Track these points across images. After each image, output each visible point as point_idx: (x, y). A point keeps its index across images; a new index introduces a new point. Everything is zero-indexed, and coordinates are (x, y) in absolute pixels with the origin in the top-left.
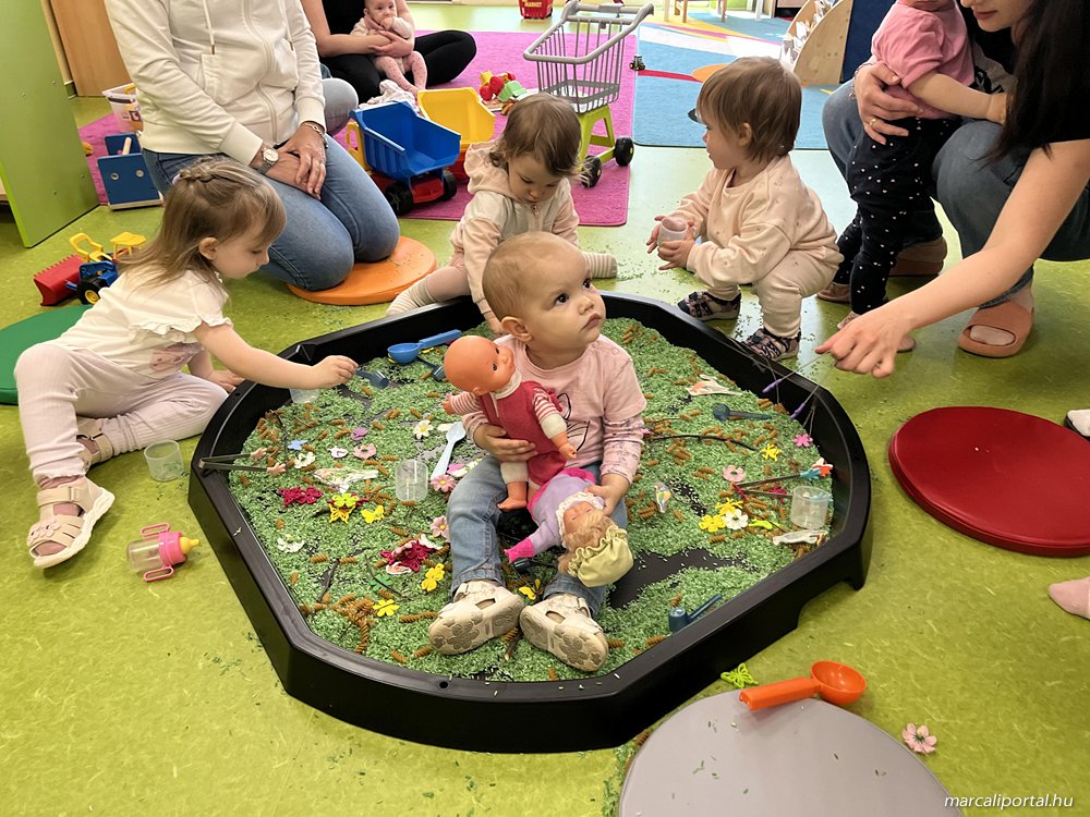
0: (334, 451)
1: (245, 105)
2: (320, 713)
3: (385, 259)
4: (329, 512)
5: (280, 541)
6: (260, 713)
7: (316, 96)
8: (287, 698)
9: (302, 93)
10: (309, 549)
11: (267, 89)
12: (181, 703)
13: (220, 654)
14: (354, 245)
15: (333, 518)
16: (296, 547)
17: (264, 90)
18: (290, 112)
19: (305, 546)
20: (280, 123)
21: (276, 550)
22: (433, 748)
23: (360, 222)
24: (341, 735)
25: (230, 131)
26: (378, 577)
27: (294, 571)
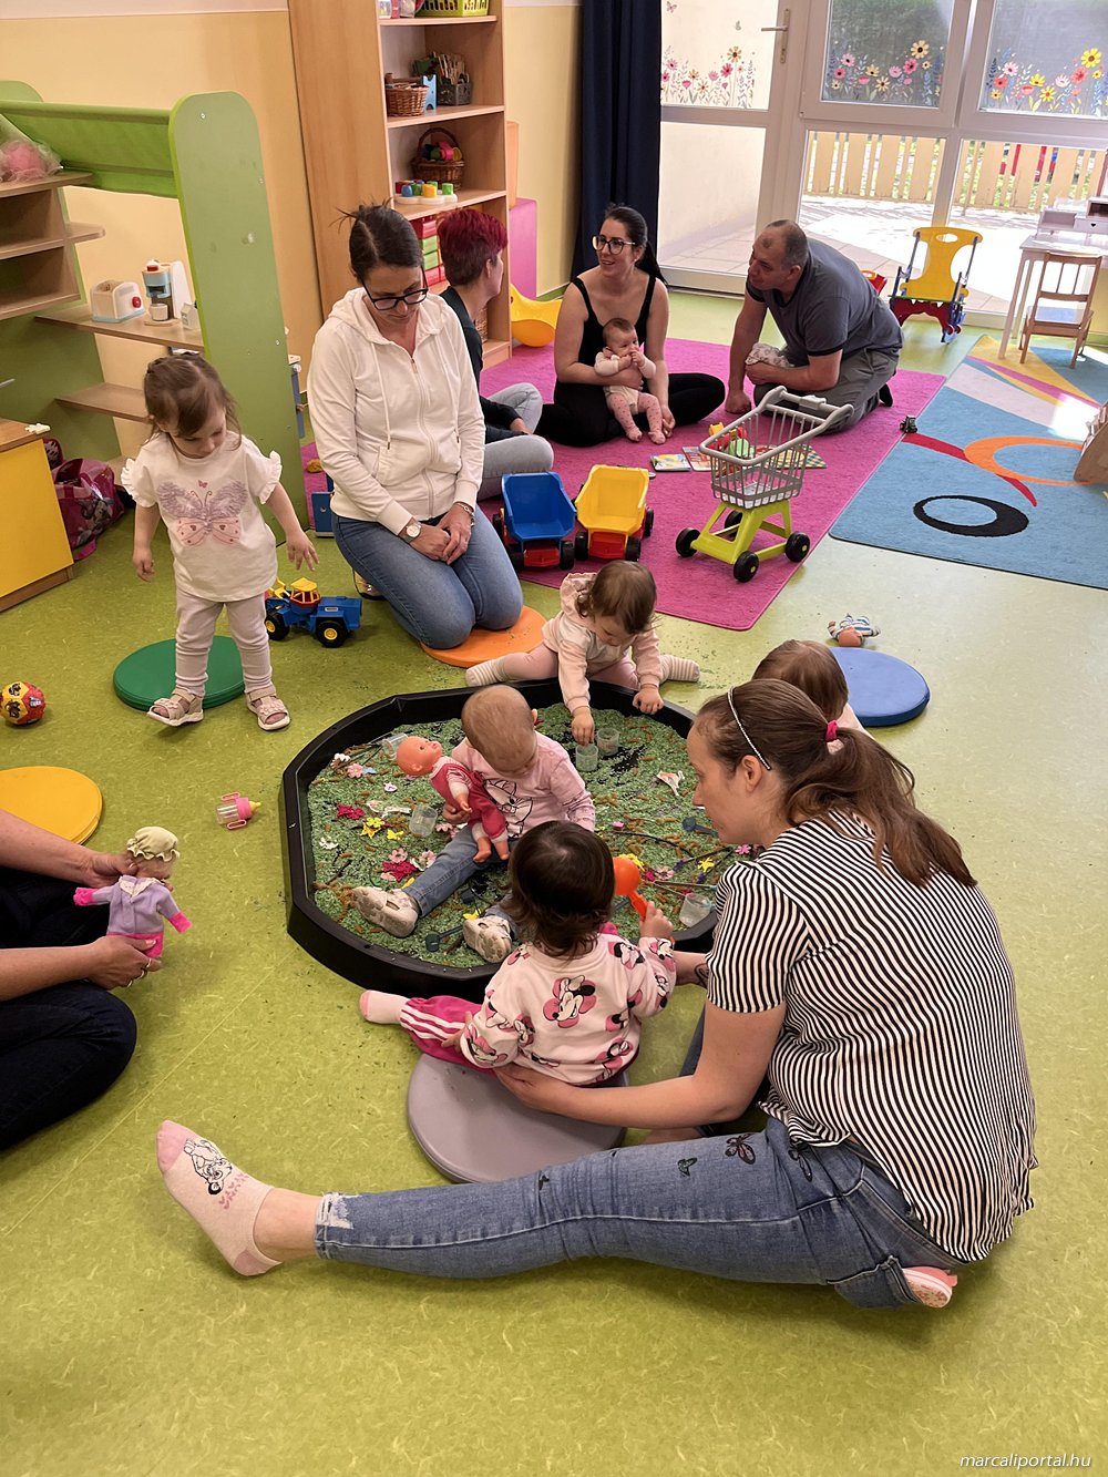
0: (388, 785)
1: (406, 486)
2: (301, 948)
3: (505, 629)
4: (362, 828)
5: (323, 839)
6: (268, 938)
7: (474, 480)
8: (286, 935)
9: (463, 476)
10: (339, 851)
11: (431, 473)
12: (228, 920)
13: (259, 900)
14: (476, 615)
15: (363, 833)
16: (332, 846)
17: (428, 474)
18: (449, 492)
19: (338, 847)
20: (435, 500)
21: (318, 845)
22: (355, 985)
23: (485, 596)
24: (307, 963)
25: (384, 510)
26: (373, 879)
27: (324, 861)
